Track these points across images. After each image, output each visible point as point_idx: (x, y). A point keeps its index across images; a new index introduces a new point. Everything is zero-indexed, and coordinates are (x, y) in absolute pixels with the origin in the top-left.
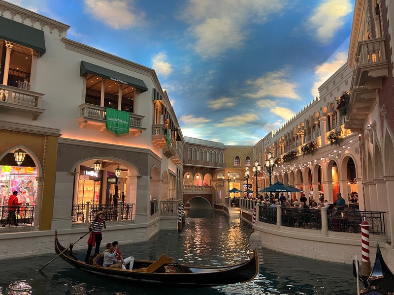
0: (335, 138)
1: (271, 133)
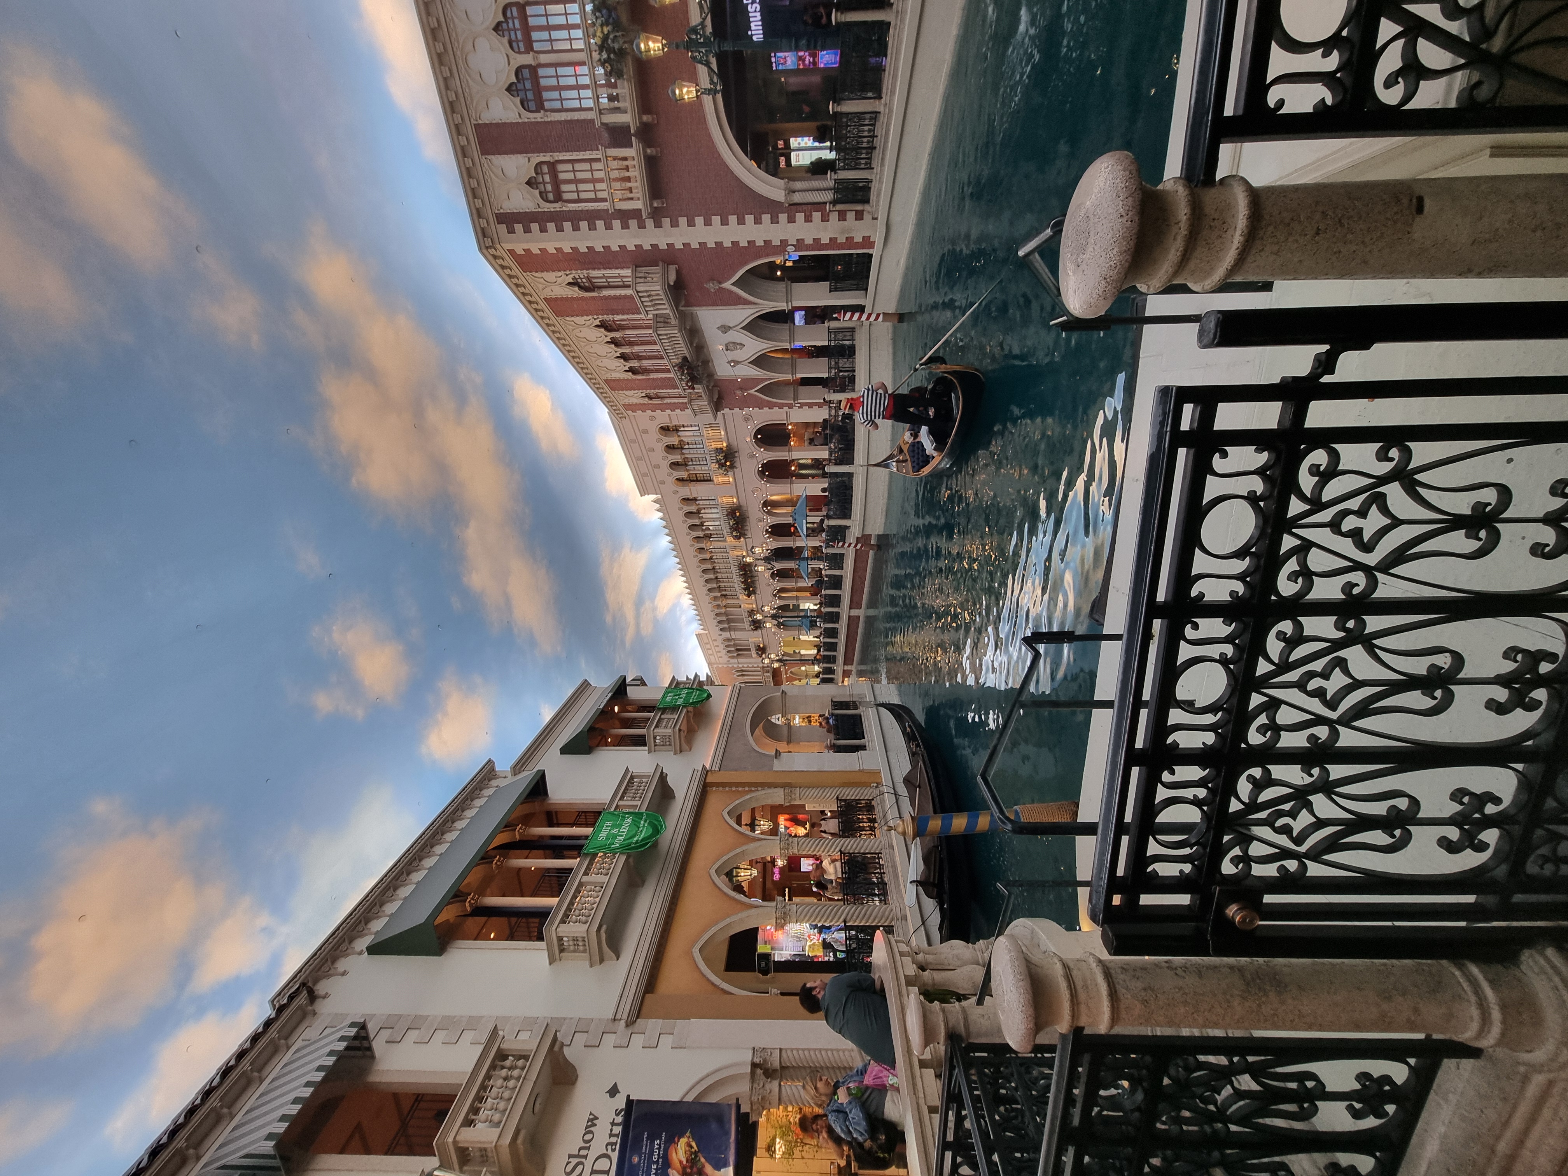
0: (726, 458)
1: (698, 636)
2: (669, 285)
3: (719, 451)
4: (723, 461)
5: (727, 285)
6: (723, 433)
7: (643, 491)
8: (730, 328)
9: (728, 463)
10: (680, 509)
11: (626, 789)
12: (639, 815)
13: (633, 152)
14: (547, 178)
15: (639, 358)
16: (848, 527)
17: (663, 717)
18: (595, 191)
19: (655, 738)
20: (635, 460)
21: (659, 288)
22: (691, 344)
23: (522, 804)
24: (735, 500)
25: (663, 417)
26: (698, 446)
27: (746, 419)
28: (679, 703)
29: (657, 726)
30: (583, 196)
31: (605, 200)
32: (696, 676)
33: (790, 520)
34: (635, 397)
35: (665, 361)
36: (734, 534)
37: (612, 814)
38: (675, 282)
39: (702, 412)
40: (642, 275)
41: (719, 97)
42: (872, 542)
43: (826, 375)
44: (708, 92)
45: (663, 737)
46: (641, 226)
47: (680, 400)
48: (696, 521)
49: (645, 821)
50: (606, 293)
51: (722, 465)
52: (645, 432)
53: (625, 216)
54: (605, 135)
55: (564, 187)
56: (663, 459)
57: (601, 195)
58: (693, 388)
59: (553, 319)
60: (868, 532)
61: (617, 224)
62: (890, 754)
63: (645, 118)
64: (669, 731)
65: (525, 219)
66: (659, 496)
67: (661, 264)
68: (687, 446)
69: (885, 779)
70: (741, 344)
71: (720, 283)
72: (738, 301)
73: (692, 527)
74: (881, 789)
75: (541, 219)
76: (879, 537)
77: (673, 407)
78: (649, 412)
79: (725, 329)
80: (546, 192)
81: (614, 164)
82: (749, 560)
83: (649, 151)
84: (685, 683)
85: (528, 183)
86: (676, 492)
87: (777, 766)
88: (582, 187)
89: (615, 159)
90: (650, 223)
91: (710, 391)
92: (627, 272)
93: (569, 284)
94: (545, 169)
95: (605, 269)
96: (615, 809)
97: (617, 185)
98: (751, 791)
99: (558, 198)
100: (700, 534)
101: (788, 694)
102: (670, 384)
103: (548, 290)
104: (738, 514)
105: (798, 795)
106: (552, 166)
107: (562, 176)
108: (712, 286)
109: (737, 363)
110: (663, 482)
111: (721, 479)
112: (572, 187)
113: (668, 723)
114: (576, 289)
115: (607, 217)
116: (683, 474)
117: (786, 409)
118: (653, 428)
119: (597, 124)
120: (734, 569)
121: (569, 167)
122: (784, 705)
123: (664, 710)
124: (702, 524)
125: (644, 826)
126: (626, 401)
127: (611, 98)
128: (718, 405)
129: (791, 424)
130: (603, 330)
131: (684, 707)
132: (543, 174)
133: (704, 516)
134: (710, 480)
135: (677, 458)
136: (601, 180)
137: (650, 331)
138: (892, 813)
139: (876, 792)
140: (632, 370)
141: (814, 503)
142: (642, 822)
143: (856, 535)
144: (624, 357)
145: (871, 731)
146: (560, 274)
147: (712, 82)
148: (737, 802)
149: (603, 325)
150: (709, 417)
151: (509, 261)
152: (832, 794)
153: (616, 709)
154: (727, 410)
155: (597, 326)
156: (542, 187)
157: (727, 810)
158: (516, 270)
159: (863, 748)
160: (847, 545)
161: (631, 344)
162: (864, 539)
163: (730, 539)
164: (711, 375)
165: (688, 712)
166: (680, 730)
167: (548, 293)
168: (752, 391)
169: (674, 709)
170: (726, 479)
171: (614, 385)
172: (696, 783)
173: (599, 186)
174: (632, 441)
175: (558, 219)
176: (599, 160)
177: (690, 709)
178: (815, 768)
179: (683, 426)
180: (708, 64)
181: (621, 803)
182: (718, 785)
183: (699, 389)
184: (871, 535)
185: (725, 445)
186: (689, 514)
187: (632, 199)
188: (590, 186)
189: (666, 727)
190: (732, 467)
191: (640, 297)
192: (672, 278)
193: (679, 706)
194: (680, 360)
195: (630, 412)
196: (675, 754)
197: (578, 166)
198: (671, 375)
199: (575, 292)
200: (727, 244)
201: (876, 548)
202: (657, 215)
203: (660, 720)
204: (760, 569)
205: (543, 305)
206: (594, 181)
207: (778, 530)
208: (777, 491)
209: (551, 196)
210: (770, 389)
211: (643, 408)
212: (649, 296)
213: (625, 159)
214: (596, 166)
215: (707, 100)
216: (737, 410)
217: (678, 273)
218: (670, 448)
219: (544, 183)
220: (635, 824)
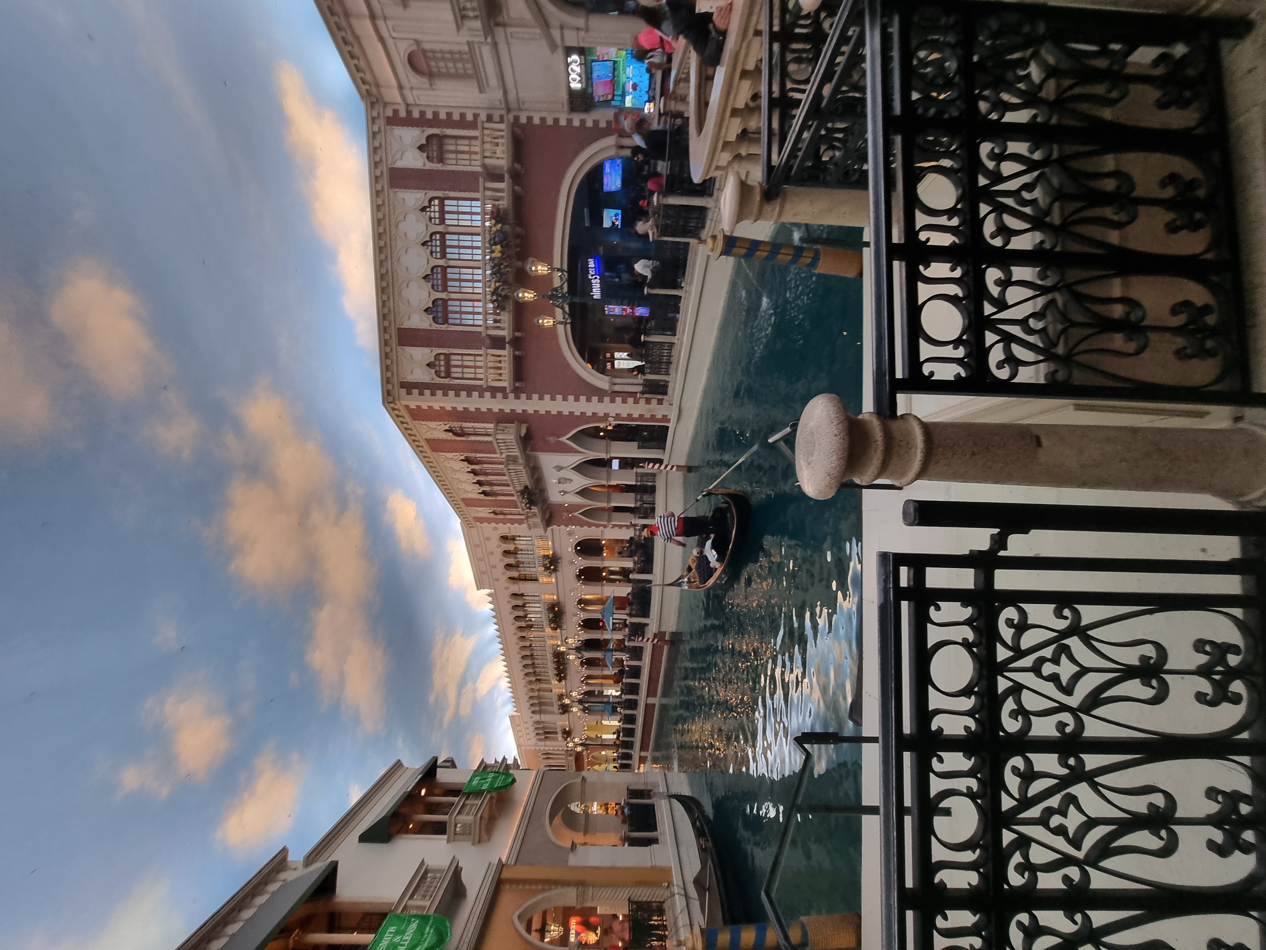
0: (551, 563)
2: (520, 436)
3: (546, 557)
4: (548, 565)
5: (564, 439)
6: (550, 543)
7: (480, 585)
8: (562, 468)
9: (552, 567)
10: (509, 602)
11: (418, 886)
12: (424, 919)
13: (506, 353)
14: (442, 363)
15: (491, 484)
16: (647, 625)
17: (467, 802)
18: (475, 373)
19: (456, 826)
20: (476, 560)
21: (512, 437)
22: (532, 477)
23: (307, 901)
24: (555, 597)
25: (504, 529)
26: (530, 552)
27: (570, 534)
28: (484, 787)
29: (459, 813)
30: (466, 376)
31: (481, 379)
32: (504, 759)
33: (599, 616)
34: (484, 512)
35: (510, 488)
36: (552, 625)
37: (398, 917)
38: (525, 435)
39: (535, 526)
40: (501, 428)
41: (569, 326)
42: (667, 638)
43: (633, 505)
44: (561, 323)
45: (464, 825)
46: (505, 397)
47: (519, 517)
48: (521, 614)
49: (431, 927)
50: (473, 438)
51: (547, 568)
52: (488, 539)
53: (494, 391)
54: (488, 341)
55: (453, 370)
56: (499, 562)
57: (478, 376)
58: (530, 509)
59: (429, 453)
60: (663, 630)
61: (488, 395)
62: (681, 848)
63: (517, 334)
64: (469, 819)
65: (421, 387)
66: (493, 591)
67: (516, 422)
68: (520, 552)
69: (676, 879)
70: (570, 480)
71: (559, 437)
72: (569, 450)
73: (517, 618)
74: (672, 889)
75: (433, 388)
76: (673, 634)
77: (512, 522)
78: (493, 524)
79: (559, 468)
80: (440, 371)
81: (492, 358)
82: (562, 649)
83: (517, 353)
84: (492, 766)
85: (428, 365)
86: (507, 588)
87: (573, 860)
88: (466, 370)
89: (493, 355)
90: (511, 396)
91: (543, 512)
92: (491, 426)
93: (446, 430)
94: (442, 357)
95: (474, 422)
96: (402, 911)
97: (492, 371)
98: (544, 890)
99: (448, 375)
100: (523, 624)
101: (588, 780)
102: (513, 504)
103: (430, 433)
104: (556, 609)
105: (590, 894)
106: (447, 357)
107: (453, 363)
108: (552, 439)
109: (565, 493)
110: (497, 580)
111: (545, 580)
112: (460, 370)
113: (471, 808)
114: (451, 434)
115: (481, 391)
116: (515, 574)
117: (601, 528)
118: (496, 536)
119: (483, 335)
120: (550, 657)
121: (459, 357)
122: (583, 792)
123: (468, 795)
124: (526, 616)
125: (428, 934)
126: (476, 515)
127: (495, 321)
128: (548, 522)
129: (604, 540)
130: (466, 463)
131: (488, 792)
132: (440, 360)
133: (529, 609)
134: (536, 580)
135: (511, 561)
136: (480, 367)
137: (502, 466)
138: (683, 920)
139: (667, 893)
140: (485, 493)
141: (620, 603)
142: (428, 928)
143: (654, 631)
144: (480, 483)
145: (663, 824)
146: (440, 423)
147: (564, 318)
148: (529, 903)
149: (467, 460)
150: (540, 531)
151: (403, 412)
152: (624, 894)
153: (423, 792)
154: (555, 527)
155: (462, 460)
156: (437, 368)
157: (517, 913)
158: (408, 419)
159: (655, 841)
160: (645, 640)
161: (486, 474)
162: (660, 635)
163: (548, 630)
164: (545, 500)
165: (491, 798)
166: (481, 817)
167: (429, 436)
168: (576, 514)
169: (478, 794)
170: (549, 580)
171: (469, 502)
172: (490, 880)
173: (478, 371)
174: (477, 546)
175: (445, 389)
176: (481, 355)
177: (494, 794)
178: (608, 864)
179: (519, 536)
180: (562, 308)
181: (411, 903)
182: (511, 881)
183: (535, 509)
184: (665, 632)
185: (551, 552)
186: (515, 607)
187: (500, 380)
188: (472, 370)
189: (468, 814)
190: (555, 570)
191: (498, 443)
192: (523, 432)
193: (484, 790)
194: (523, 488)
195: (478, 523)
196: (473, 844)
197: (465, 358)
198: (514, 498)
199: (450, 436)
200: (566, 413)
201: (669, 643)
202: (517, 392)
203: (464, 805)
204: (571, 657)
205: (423, 443)
206: (475, 367)
207: (589, 624)
208: (591, 592)
209: (443, 374)
210: (589, 513)
211: (489, 521)
212: (504, 443)
213: (500, 356)
214: (478, 358)
215: (561, 328)
216: (563, 527)
217: (528, 429)
218: (507, 553)
219: (440, 366)
220: (420, 930)
